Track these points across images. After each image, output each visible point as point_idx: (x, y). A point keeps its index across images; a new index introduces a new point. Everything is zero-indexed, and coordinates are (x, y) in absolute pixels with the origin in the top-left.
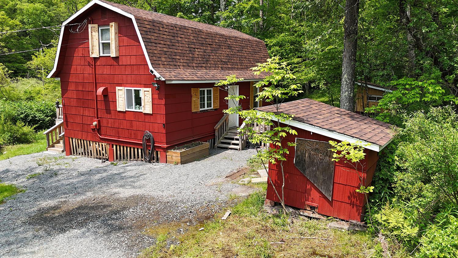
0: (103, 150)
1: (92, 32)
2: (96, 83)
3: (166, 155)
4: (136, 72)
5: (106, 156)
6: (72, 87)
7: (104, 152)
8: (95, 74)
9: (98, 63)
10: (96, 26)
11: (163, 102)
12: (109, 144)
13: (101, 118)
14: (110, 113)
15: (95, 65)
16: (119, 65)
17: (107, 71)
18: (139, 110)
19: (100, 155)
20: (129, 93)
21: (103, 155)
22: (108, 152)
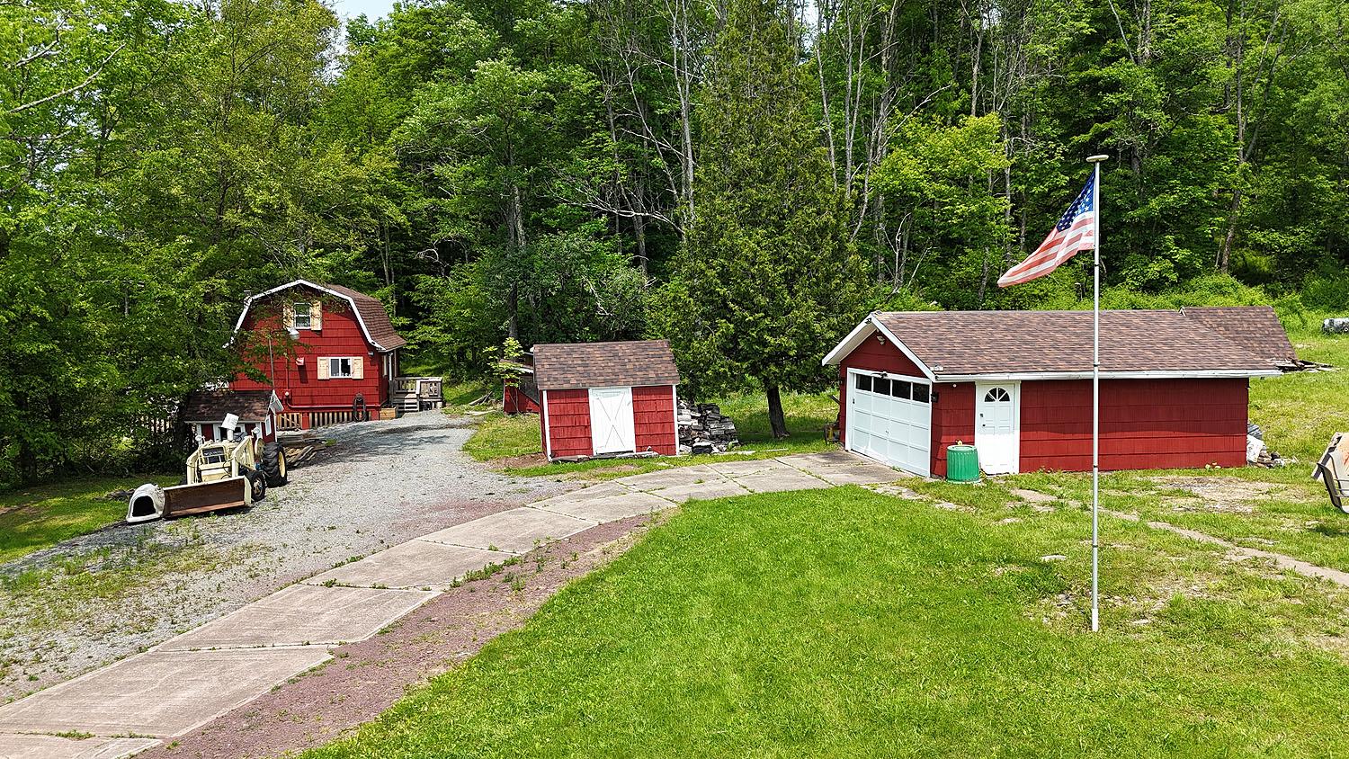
0: (293, 420)
1: (286, 307)
2: (288, 354)
3: (379, 414)
4: (344, 343)
5: (297, 426)
7: (294, 422)
10: (291, 302)
11: (376, 368)
12: (303, 413)
13: (294, 388)
14: (307, 382)
15: (288, 338)
16: (323, 337)
17: (304, 343)
18: (346, 377)
19: (288, 426)
20: (334, 363)
21: (293, 425)
22: (301, 421)
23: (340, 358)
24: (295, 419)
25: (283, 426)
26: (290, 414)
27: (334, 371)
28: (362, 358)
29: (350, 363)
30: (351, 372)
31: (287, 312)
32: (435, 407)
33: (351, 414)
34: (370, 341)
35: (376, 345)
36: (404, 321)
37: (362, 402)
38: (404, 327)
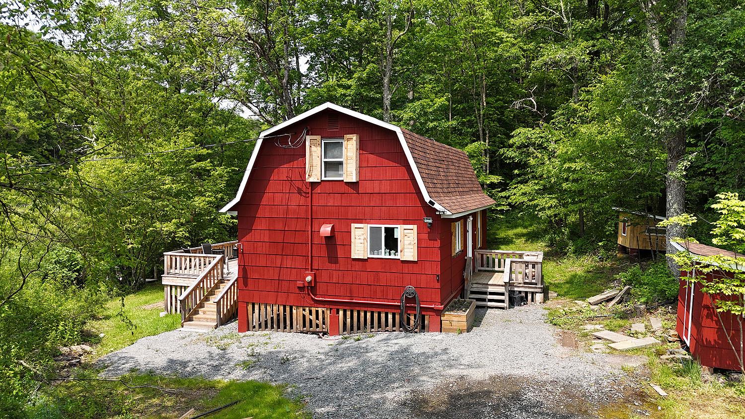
0: (317, 318)
1: (311, 147)
2: (312, 219)
3: (441, 321)
4: (389, 203)
5: (323, 328)
6: (260, 225)
7: (320, 322)
8: (312, 206)
9: (318, 190)
10: (318, 137)
11: (438, 244)
12: (331, 309)
13: (318, 270)
14: (336, 262)
15: (312, 193)
16: (358, 193)
17: (333, 201)
18: (392, 257)
19: (311, 326)
20: (374, 232)
21: (317, 326)
22: (328, 321)
23: (383, 226)
24: (320, 317)
25: (304, 326)
26: (314, 310)
27: (374, 247)
28: (415, 227)
29: (398, 234)
30: (400, 248)
31: (311, 155)
32: (532, 300)
33: (397, 317)
34: (427, 199)
35: (437, 206)
36: (495, 179)
37: (413, 300)
38: (492, 185)
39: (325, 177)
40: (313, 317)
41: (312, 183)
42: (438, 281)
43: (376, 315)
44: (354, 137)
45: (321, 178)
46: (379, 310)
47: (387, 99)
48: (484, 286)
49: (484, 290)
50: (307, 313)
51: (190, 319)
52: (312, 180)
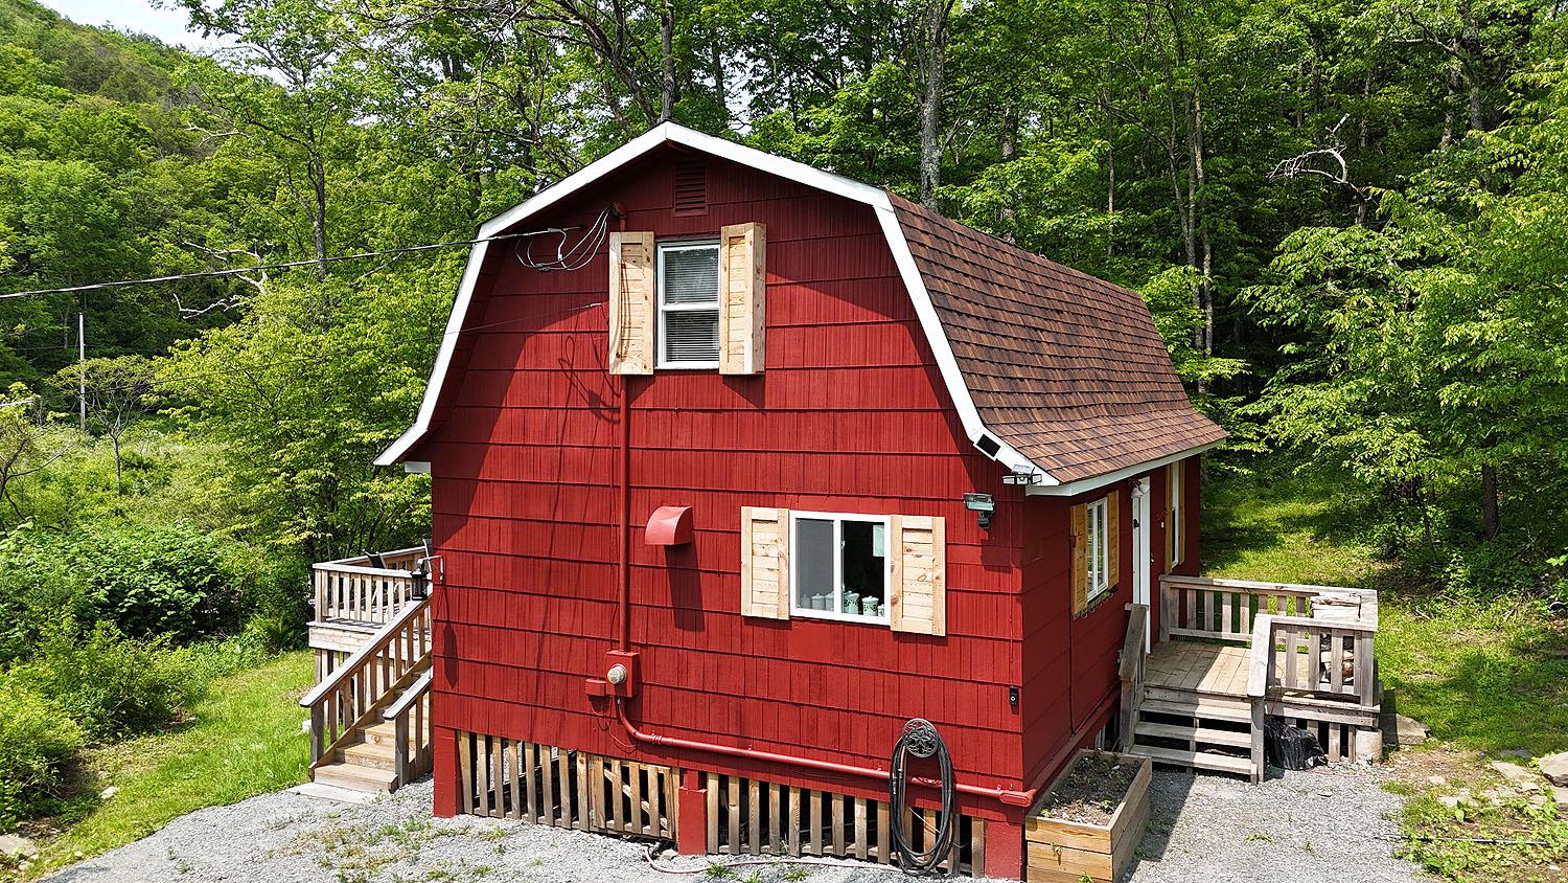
0: (644, 795)
1: (623, 266)
2: (628, 488)
3: (1025, 843)
4: (856, 443)
5: (662, 828)
6: (490, 504)
7: (651, 806)
8: (628, 448)
9: (646, 400)
10: (646, 238)
11: (1014, 581)
12: (683, 772)
13: (645, 646)
14: (698, 626)
15: (628, 410)
16: (763, 411)
17: (689, 435)
18: (868, 618)
19: (627, 817)
20: (812, 537)
21: (645, 818)
22: (674, 805)
23: (838, 518)
24: (653, 792)
25: (609, 815)
26: (634, 768)
27: (812, 584)
28: (939, 523)
29: (884, 544)
30: (888, 592)
31: (624, 292)
32: (1344, 751)
33: (883, 815)
34: (974, 429)
35: (1007, 456)
36: (1226, 367)
37: (931, 766)
38: (1219, 386)
39: (670, 358)
40: (632, 790)
41: (630, 380)
42: (1014, 706)
43: (816, 803)
44: (749, 231)
45: (655, 363)
46: (827, 787)
47: (931, 161)
48: (1183, 697)
49: (1183, 710)
50: (614, 775)
51: (337, 759)
52: (626, 368)
